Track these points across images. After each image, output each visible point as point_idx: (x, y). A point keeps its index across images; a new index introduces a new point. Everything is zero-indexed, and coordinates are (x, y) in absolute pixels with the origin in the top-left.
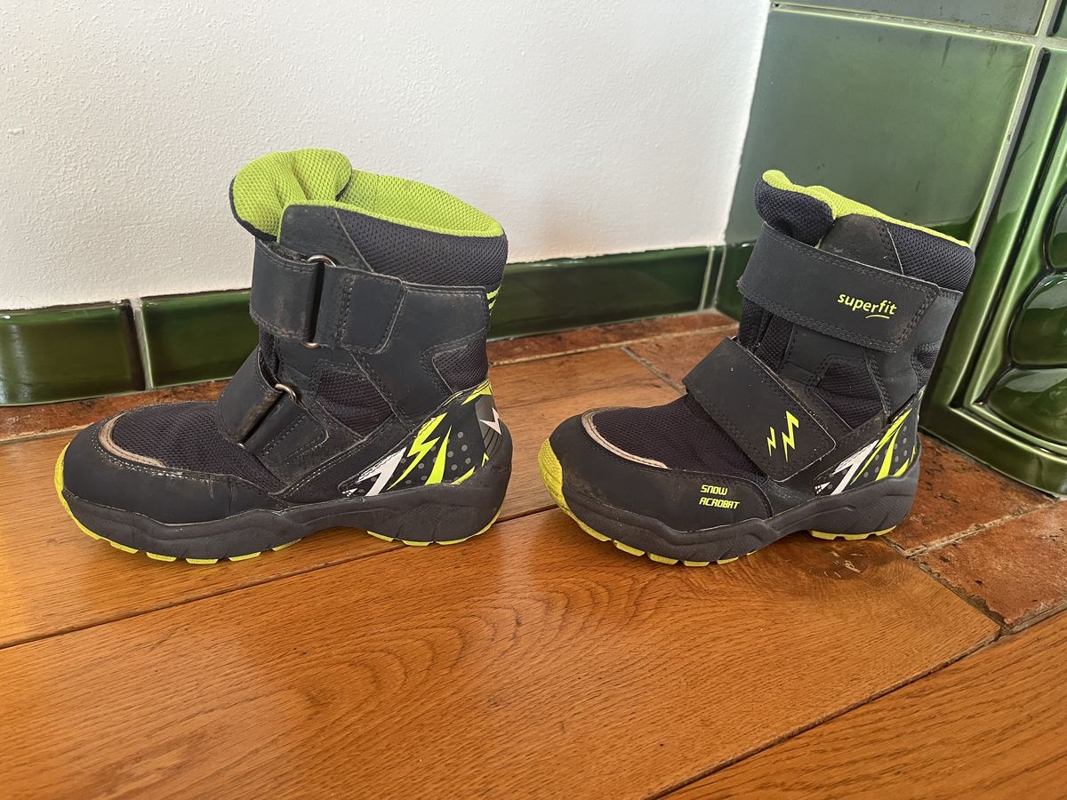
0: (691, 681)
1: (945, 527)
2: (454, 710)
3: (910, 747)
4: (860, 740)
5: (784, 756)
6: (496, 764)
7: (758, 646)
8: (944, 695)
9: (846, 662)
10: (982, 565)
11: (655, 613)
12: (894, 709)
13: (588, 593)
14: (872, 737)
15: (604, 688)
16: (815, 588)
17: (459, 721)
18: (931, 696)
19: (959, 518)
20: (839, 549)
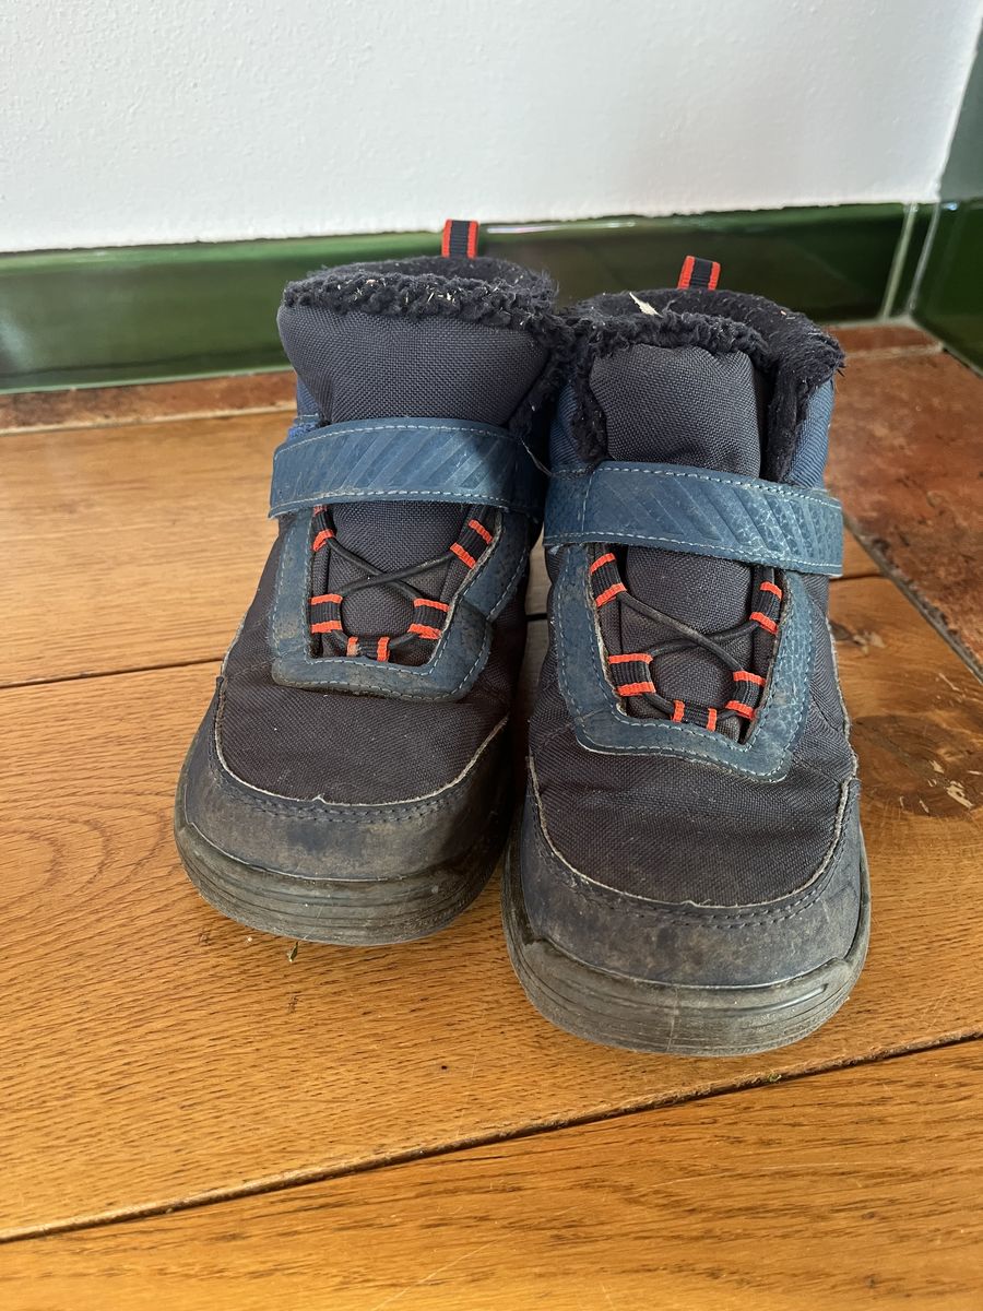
2: (140, 939)
5: (658, 1133)
14: (849, 1132)
17: (137, 960)
20: (949, 759)
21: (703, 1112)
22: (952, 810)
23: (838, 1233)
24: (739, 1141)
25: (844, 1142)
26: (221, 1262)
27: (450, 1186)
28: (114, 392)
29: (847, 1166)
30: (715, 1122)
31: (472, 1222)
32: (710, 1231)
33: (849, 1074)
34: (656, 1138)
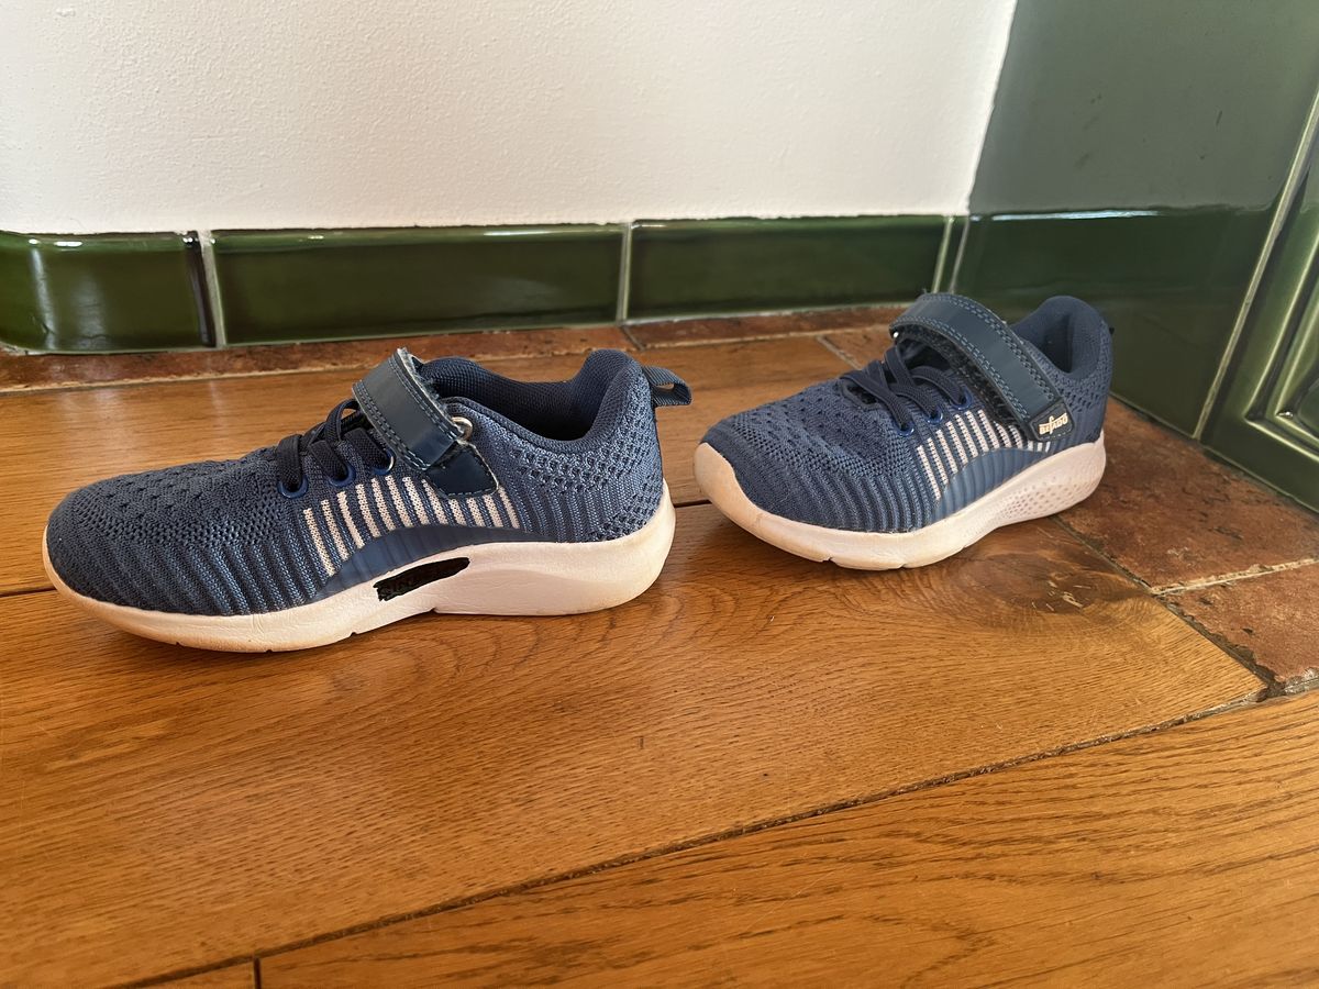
0: (823, 708)
1: (1215, 565)
2: (508, 711)
3: (1106, 812)
4: (1036, 796)
5: (927, 803)
6: (547, 774)
7: (921, 678)
8: (1168, 757)
9: (1037, 707)
10: (1257, 613)
11: (792, 629)
12: (1092, 765)
13: (711, 600)
14: (1055, 794)
15: (704, 705)
16: (1015, 620)
17: (511, 724)
18: (1150, 756)
19: (1239, 556)
20: (1058, 579)
21: (954, 789)
22: (1069, 609)
23: (1066, 850)
24: (983, 803)
25: (1052, 800)
26: (647, 897)
27: (794, 842)
28: (333, 346)
29: (1060, 813)
30: (964, 794)
31: (815, 860)
32: (980, 854)
33: (1045, 762)
34: (927, 805)
